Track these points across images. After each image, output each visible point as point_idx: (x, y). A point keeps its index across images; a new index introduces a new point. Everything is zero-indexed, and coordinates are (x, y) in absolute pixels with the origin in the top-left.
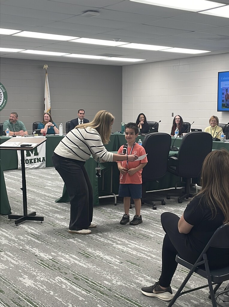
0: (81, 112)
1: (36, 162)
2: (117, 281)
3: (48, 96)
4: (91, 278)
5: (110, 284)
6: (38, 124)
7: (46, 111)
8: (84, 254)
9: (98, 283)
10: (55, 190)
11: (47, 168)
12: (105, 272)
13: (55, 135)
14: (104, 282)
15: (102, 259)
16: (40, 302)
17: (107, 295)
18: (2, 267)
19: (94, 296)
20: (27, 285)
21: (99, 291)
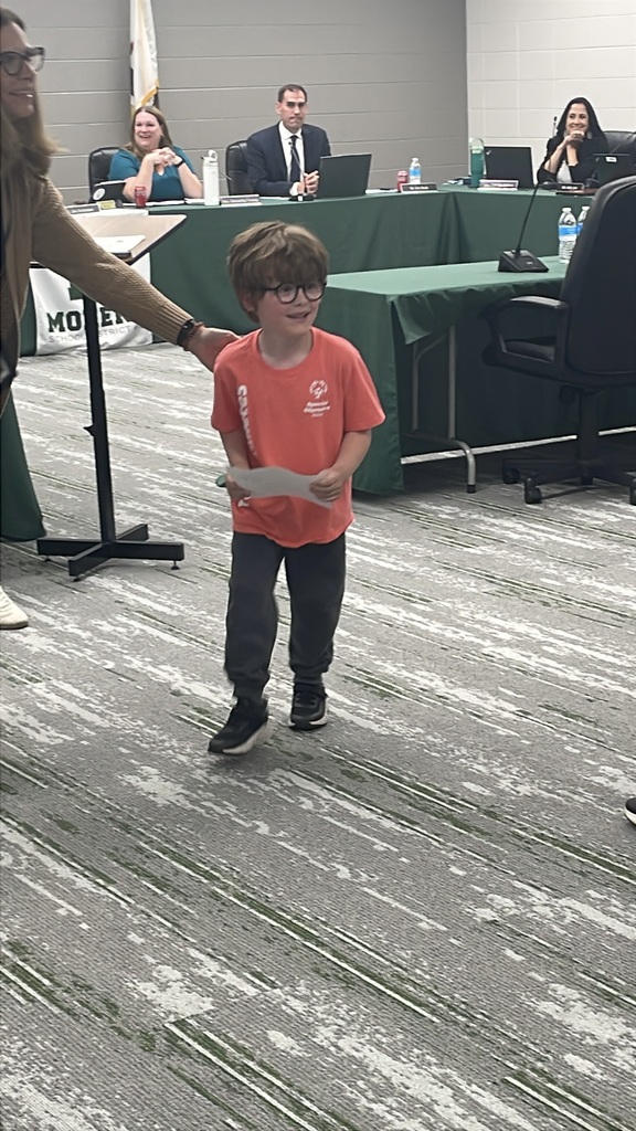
0: (289, 96)
1: (110, 323)
2: (515, 783)
3: (144, 30)
4: (411, 773)
5: (487, 793)
6: (109, 158)
8: (367, 686)
9: (442, 791)
10: (210, 437)
11: (160, 347)
12: (464, 751)
13: (185, 204)
14: (465, 784)
15: (444, 703)
16: (225, 862)
17: (483, 833)
18: (49, 737)
19: (433, 836)
20: (160, 801)
21: (448, 818)
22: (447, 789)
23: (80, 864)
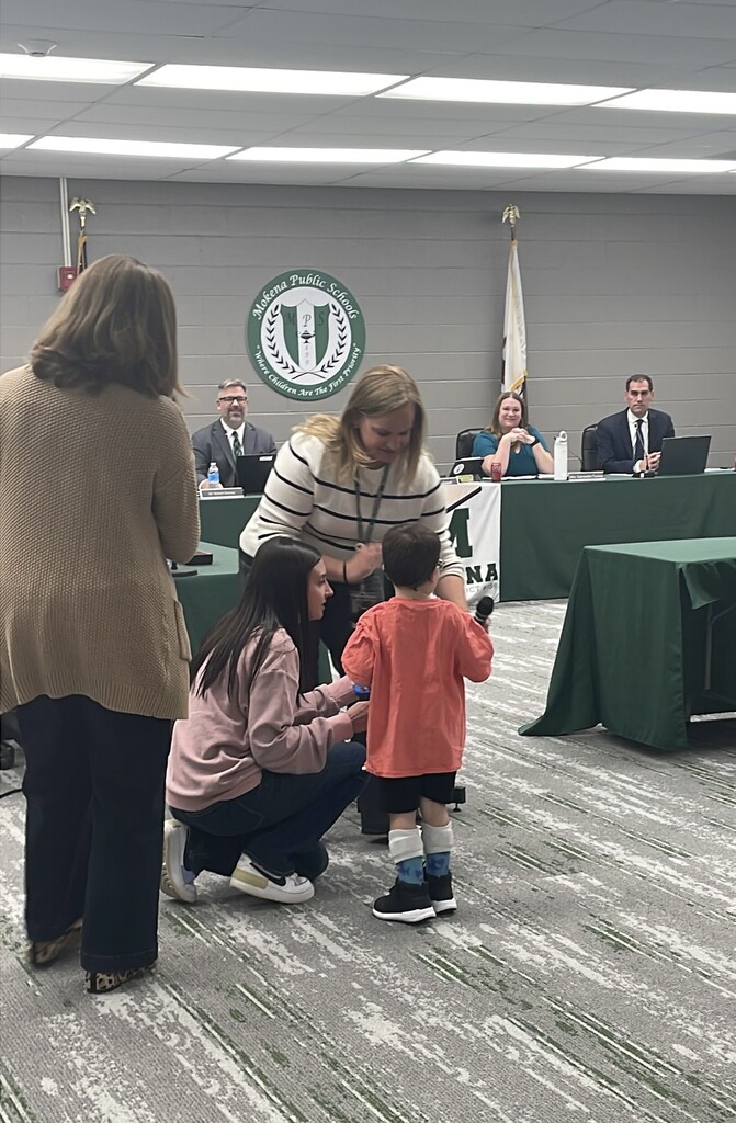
0: (634, 386)
2: (726, 1049)
3: (516, 326)
4: (624, 1030)
5: (695, 1057)
6: (475, 436)
7: (507, 387)
8: (604, 937)
9: (650, 1052)
10: (525, 689)
11: (506, 606)
12: (683, 1011)
13: (537, 479)
14: (675, 1046)
15: (677, 961)
16: (417, 1108)
17: (679, 1100)
18: (292, 967)
19: (629, 1099)
20: (374, 1040)
21: (650, 1081)
22: (655, 1049)
23: (280, 1098)
